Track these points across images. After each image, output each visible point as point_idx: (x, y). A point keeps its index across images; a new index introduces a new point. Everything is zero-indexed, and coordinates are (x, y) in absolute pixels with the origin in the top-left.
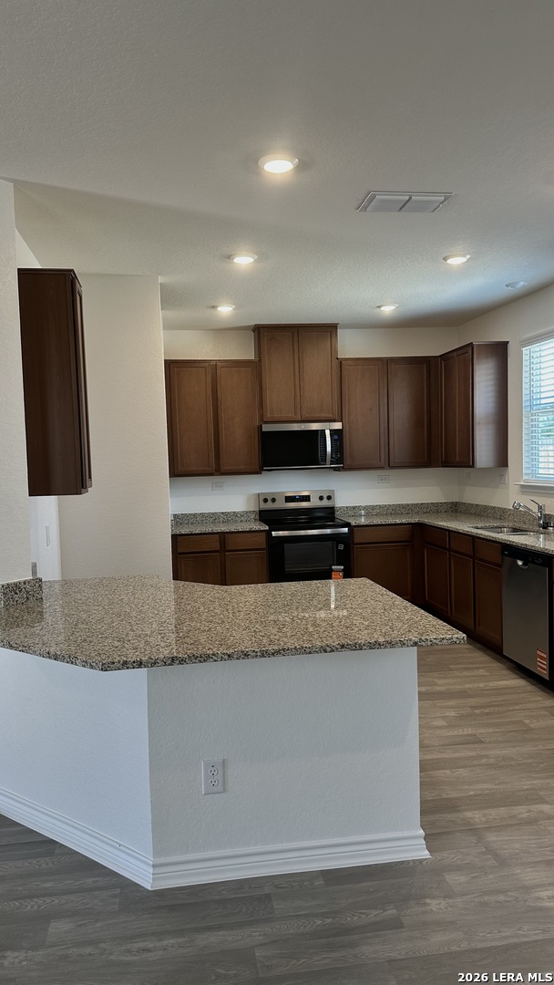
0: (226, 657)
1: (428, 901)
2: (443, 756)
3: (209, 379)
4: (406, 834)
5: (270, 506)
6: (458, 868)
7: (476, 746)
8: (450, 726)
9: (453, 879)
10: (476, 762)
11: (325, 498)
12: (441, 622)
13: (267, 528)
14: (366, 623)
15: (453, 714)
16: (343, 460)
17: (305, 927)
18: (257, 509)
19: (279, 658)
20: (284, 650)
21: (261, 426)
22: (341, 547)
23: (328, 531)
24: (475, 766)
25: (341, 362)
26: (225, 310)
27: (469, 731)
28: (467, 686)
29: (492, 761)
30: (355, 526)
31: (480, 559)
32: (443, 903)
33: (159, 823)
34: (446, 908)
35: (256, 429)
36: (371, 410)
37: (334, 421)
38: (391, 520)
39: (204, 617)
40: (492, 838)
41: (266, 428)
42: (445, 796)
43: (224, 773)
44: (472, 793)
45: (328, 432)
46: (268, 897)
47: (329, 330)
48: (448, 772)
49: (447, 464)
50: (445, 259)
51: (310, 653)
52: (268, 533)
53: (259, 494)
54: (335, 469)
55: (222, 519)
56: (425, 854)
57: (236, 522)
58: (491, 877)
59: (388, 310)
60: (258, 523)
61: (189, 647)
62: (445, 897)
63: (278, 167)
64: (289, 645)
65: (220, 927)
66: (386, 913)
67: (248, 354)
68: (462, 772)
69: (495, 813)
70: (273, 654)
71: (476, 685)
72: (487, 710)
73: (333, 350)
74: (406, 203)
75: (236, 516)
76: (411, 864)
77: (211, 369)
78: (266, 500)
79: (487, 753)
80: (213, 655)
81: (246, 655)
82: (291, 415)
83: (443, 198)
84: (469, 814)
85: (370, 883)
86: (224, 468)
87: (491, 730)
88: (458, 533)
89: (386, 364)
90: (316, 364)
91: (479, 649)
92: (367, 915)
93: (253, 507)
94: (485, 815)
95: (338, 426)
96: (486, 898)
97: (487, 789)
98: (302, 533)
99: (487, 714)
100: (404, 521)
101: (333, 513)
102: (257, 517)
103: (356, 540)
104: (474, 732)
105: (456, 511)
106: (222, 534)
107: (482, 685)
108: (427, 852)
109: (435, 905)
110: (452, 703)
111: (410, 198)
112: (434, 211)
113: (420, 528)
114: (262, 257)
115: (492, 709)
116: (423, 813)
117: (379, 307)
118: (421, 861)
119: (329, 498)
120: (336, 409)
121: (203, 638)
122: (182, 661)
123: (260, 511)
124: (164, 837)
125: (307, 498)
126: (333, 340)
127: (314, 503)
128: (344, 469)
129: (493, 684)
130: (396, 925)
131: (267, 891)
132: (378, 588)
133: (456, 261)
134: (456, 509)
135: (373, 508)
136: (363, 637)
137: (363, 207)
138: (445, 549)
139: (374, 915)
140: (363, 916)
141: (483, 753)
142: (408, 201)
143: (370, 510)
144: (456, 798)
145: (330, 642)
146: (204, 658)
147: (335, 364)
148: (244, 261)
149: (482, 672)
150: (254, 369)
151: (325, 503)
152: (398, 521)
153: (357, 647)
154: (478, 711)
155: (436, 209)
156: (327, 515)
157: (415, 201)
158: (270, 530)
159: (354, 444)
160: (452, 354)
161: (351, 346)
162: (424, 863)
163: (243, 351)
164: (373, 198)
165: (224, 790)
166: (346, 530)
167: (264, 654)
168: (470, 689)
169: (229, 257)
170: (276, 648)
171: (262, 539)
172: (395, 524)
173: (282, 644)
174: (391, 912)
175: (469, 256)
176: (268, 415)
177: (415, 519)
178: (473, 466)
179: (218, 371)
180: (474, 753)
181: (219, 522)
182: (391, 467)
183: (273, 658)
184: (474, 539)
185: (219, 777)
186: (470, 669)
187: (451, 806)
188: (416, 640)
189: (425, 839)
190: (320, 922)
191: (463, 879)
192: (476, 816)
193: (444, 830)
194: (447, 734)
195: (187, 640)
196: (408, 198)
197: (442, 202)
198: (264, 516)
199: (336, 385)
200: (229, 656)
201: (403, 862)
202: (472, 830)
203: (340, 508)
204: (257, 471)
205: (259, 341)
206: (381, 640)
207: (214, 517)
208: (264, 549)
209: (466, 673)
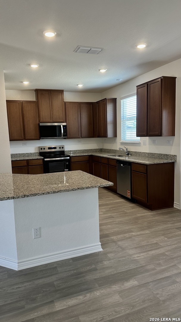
0: (42, 194)
1: (104, 262)
2: (103, 222)
3: (20, 107)
4: (96, 244)
5: (43, 151)
6: (111, 252)
7: (112, 218)
8: (104, 214)
9: (110, 255)
10: (112, 223)
11: (61, 148)
12: (105, 180)
13: (43, 158)
14: (84, 182)
15: (104, 210)
16: (67, 136)
17: (68, 274)
18: (39, 152)
19: (59, 193)
20: (60, 191)
21: (39, 124)
22: (67, 163)
23: (63, 158)
24: (112, 224)
25: (65, 103)
26: (26, 83)
27: (110, 215)
28: (108, 202)
29: (117, 222)
30: (72, 157)
31: (110, 165)
32: (108, 262)
33: (19, 249)
34: (109, 263)
35: (38, 125)
36: (75, 119)
37: (64, 122)
38: (82, 155)
39: (31, 183)
40: (120, 243)
41: (41, 124)
42: (105, 233)
43: (40, 231)
44: (112, 232)
45: (62, 126)
46: (56, 267)
47: (61, 92)
48: (105, 226)
49: (99, 136)
50: (99, 70)
51: (69, 191)
52: (43, 159)
53: (39, 147)
54: (64, 138)
55: (26, 155)
56: (101, 250)
57: (31, 156)
58: (121, 253)
59: (80, 86)
60: (39, 156)
61: (29, 192)
62: (108, 260)
63: (50, 35)
64: (62, 189)
65: (42, 278)
66: (92, 267)
67: (34, 99)
68: (109, 226)
69: (119, 236)
70: (57, 192)
71: (110, 202)
72: (114, 209)
73: (63, 99)
74: (89, 51)
75: (32, 154)
76: (98, 253)
77: (22, 104)
78: (41, 149)
79: (116, 220)
80: (38, 193)
81: (49, 193)
82: (49, 120)
83: (101, 50)
84: (112, 237)
85: (87, 259)
86: (26, 138)
87: (116, 214)
88: (103, 157)
89: (80, 104)
90: (57, 103)
91: (110, 192)
92: (87, 268)
93: (37, 151)
94: (117, 237)
95: (64, 124)
96: (120, 259)
97: (116, 230)
98: (54, 159)
99: (114, 210)
100: (87, 154)
101: (64, 153)
102: (39, 155)
103: (72, 161)
104: (111, 215)
105: (102, 151)
106: (28, 160)
107: (112, 202)
108: (102, 249)
109: (106, 263)
110: (104, 207)
111: (91, 49)
112: (97, 54)
113: (91, 157)
114: (41, 65)
115: (115, 208)
116: (100, 238)
117: (78, 85)
118: (100, 252)
119: (63, 148)
120: (64, 119)
121: (33, 189)
122: (28, 196)
123: (40, 152)
124: (21, 253)
125: (55, 148)
126: (62, 95)
127: (58, 149)
128: (67, 138)
129: (115, 201)
130: (95, 269)
131: (55, 266)
132: (85, 173)
133: (103, 71)
134: (101, 150)
135: (77, 151)
136: (84, 186)
137: (76, 51)
138: (100, 163)
139: (88, 268)
140: (86, 269)
141: (114, 220)
142: (90, 50)
143: (75, 152)
144: (108, 233)
145: (74, 187)
146: (35, 195)
147: (63, 103)
148: (34, 66)
149: (111, 198)
150: (36, 104)
151: (61, 149)
152: (85, 155)
153: (83, 188)
154: (111, 209)
155: (98, 53)
156: (62, 153)
157: (92, 50)
158: (44, 158)
159: (70, 130)
160: (100, 102)
161: (68, 98)
162: (101, 252)
163: (32, 98)
164: (79, 48)
165: (40, 237)
166: (69, 158)
167: (54, 192)
168: (108, 203)
169: (29, 65)
170: (58, 190)
171: (41, 161)
172: (84, 156)
173: (60, 189)
174: (93, 266)
175: (106, 70)
176: (42, 120)
177: (90, 154)
178: (107, 137)
179: (23, 104)
180: (112, 221)
181: (26, 156)
182: (82, 138)
183: (57, 193)
184: (108, 159)
185: (38, 233)
186: (108, 197)
187: (107, 236)
188: (100, 185)
189: (101, 245)
190: (73, 272)
191: (113, 255)
192: (114, 238)
193: (106, 242)
194: (103, 216)
195: (28, 190)
196: (90, 49)
197: (100, 51)
198: (41, 154)
199: (64, 111)
200: (43, 193)
201: (95, 253)
202: (114, 242)
203: (66, 151)
204: (39, 139)
205: (37, 95)
206: (90, 186)
207: (24, 155)
208: (42, 165)
209: (107, 199)
